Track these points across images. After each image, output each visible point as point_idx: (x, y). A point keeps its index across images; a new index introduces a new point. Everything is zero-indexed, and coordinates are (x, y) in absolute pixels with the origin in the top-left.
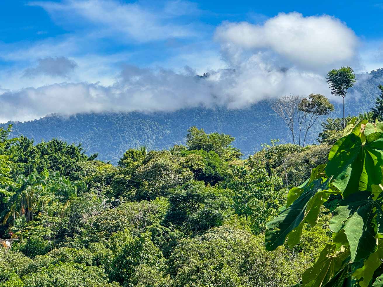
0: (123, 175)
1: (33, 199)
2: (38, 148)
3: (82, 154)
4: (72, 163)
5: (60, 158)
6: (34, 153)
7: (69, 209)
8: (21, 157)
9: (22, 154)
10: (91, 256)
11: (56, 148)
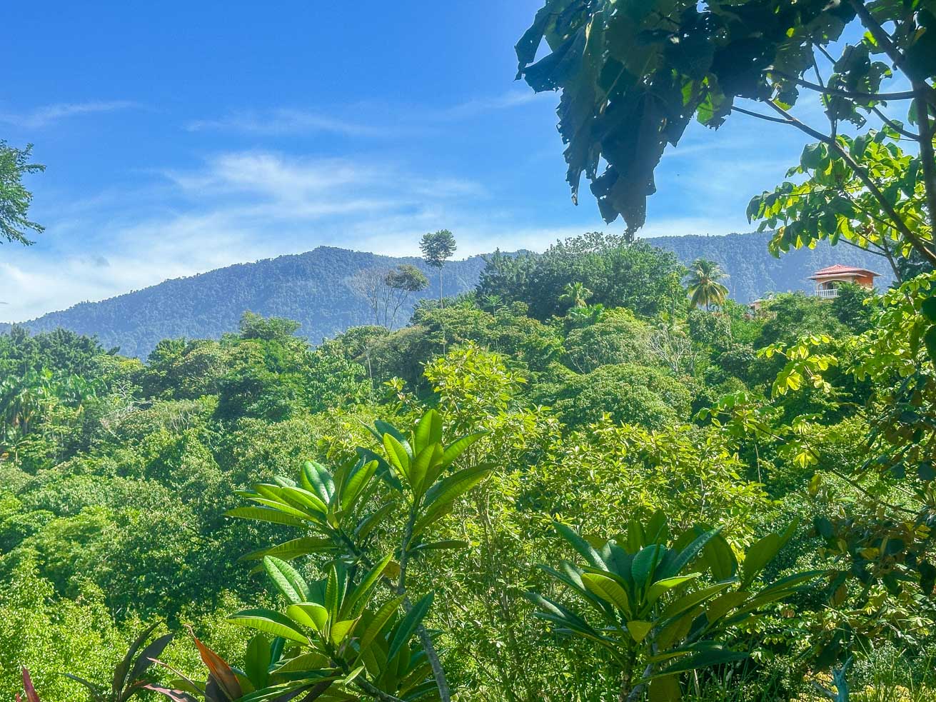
0: (156, 371)
1: (31, 406)
2: (37, 340)
3: (99, 348)
4: (84, 359)
5: (68, 353)
6: (32, 347)
7: (82, 415)
8: (13, 352)
9: (14, 348)
10: (115, 465)
11: (62, 341)
